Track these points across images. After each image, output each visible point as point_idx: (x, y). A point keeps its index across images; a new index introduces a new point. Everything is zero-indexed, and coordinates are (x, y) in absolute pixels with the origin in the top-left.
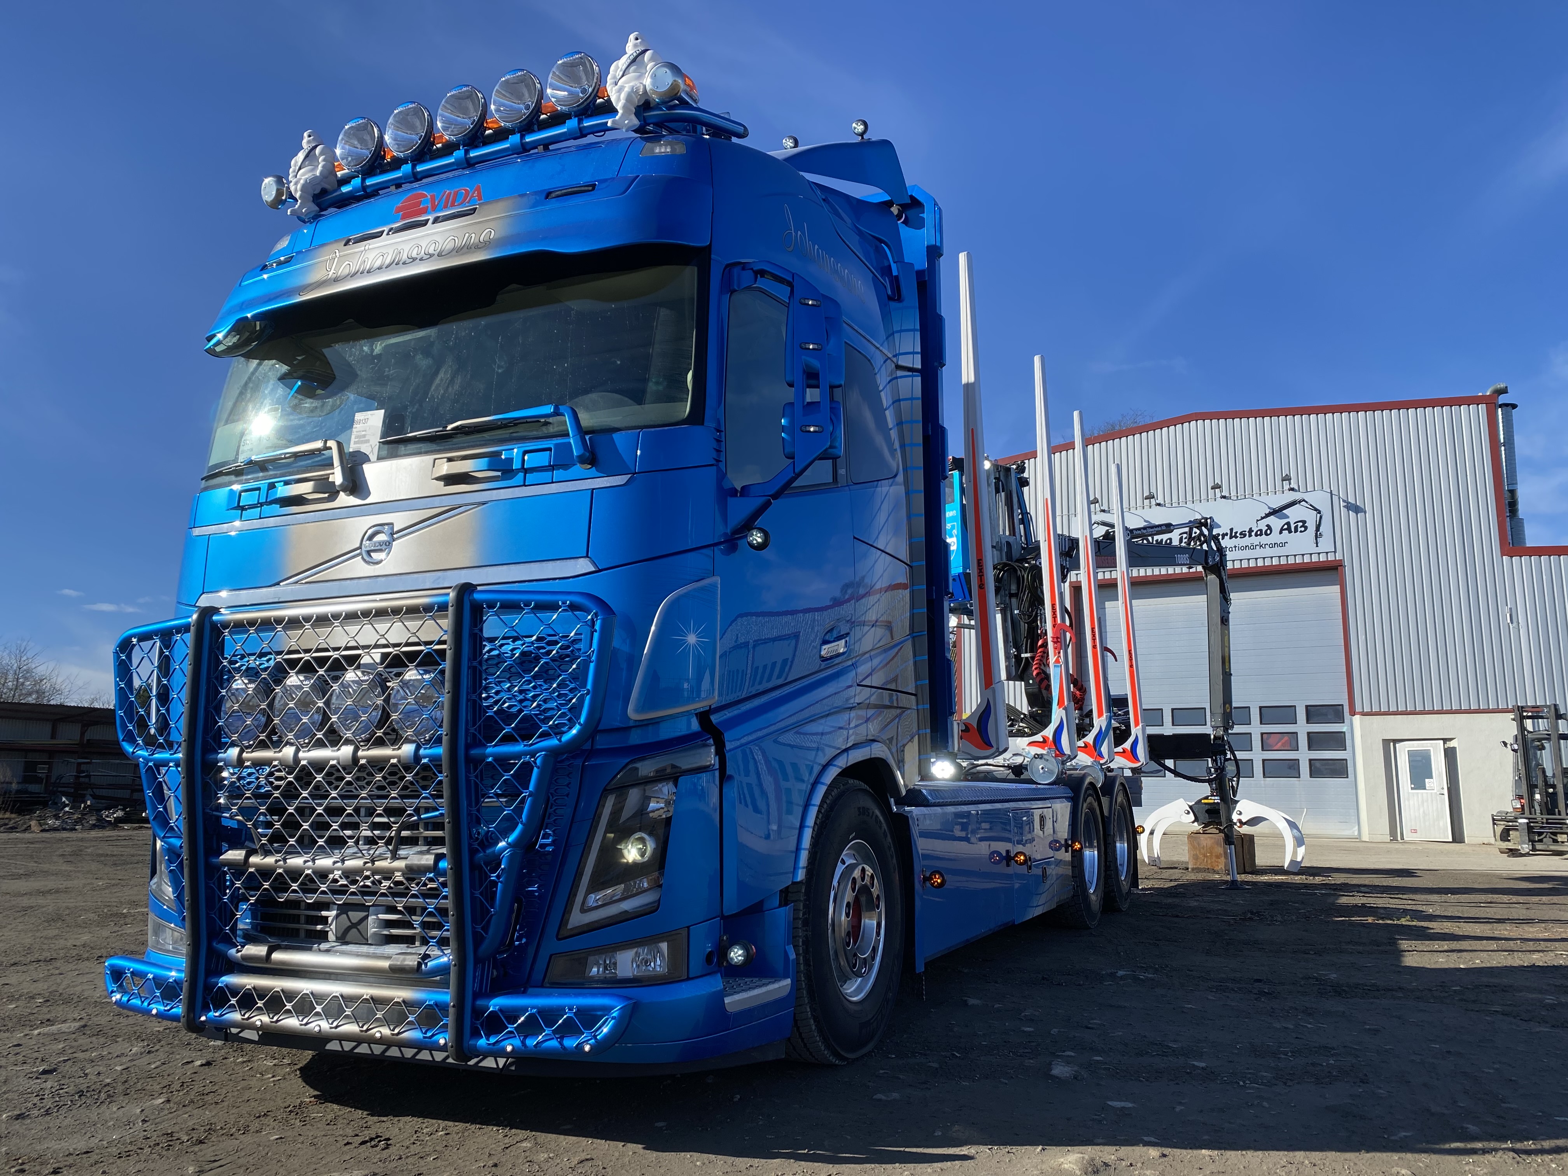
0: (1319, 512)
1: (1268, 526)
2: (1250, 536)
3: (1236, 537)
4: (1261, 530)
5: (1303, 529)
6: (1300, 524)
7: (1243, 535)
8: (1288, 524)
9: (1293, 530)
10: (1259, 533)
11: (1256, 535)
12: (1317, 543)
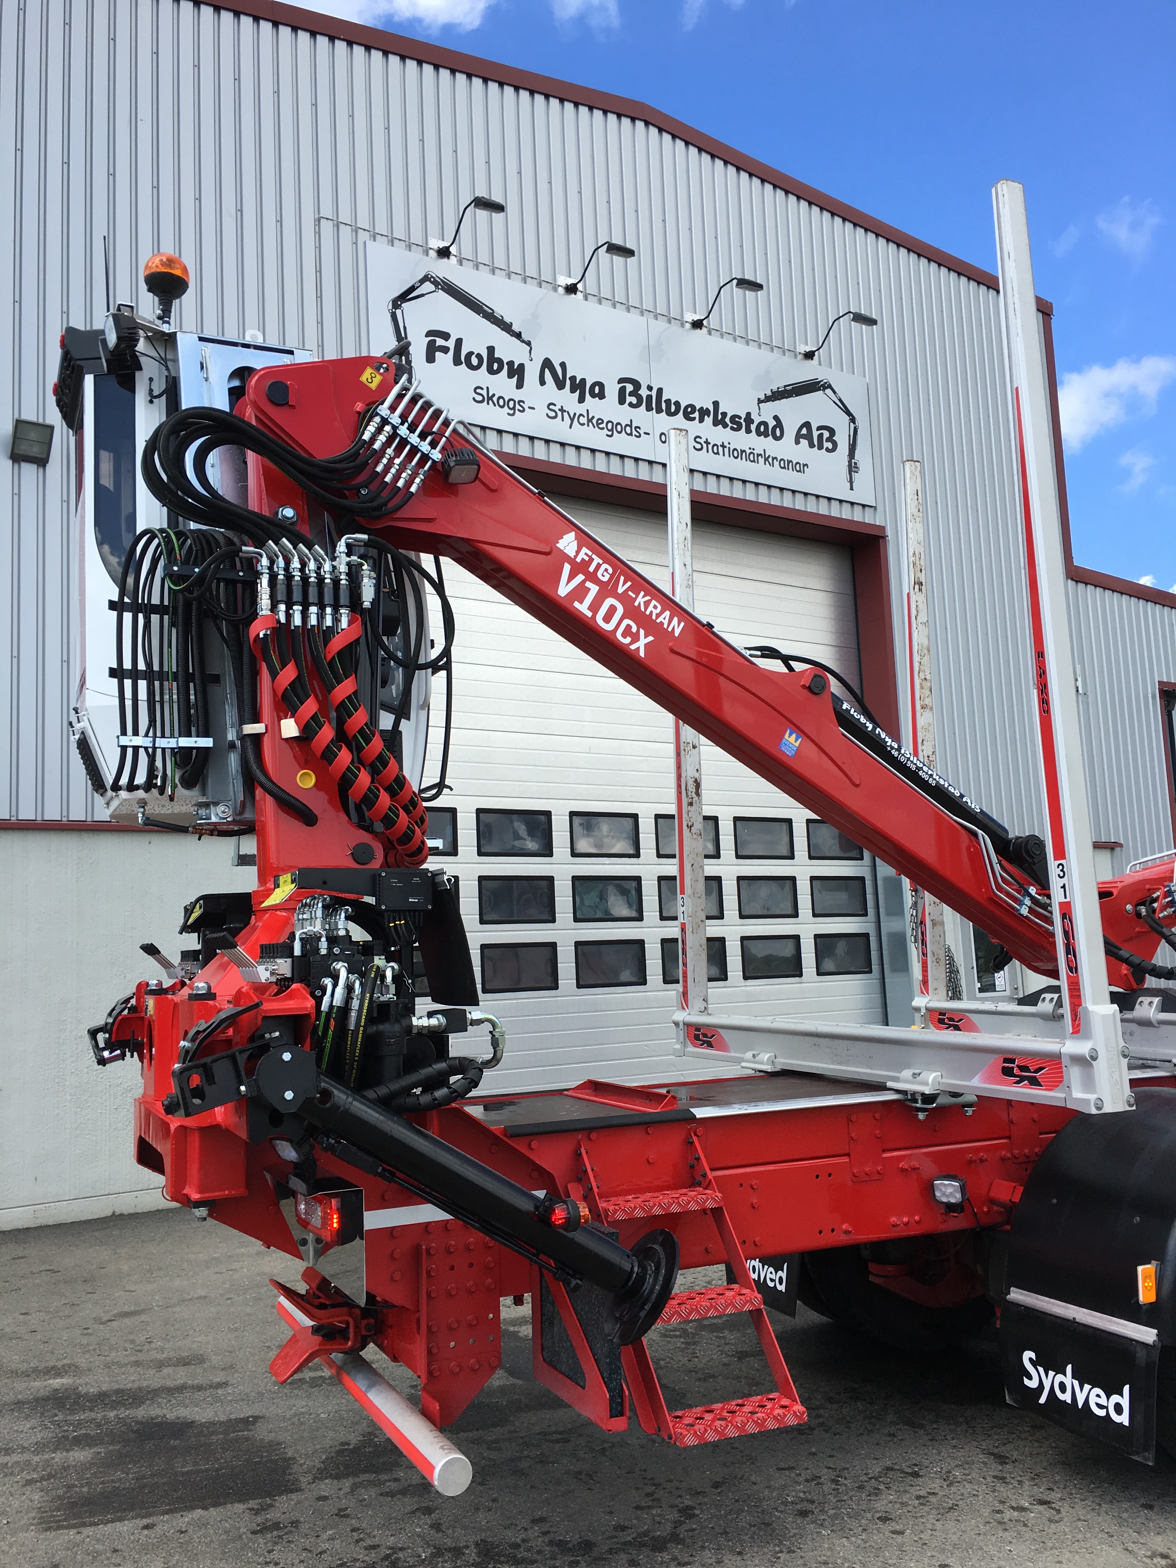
0: (853, 420)
1: (776, 418)
2: (748, 431)
3: (725, 426)
4: (765, 424)
5: (829, 445)
6: (826, 434)
7: (737, 423)
8: (807, 425)
9: (816, 442)
10: (763, 431)
11: (759, 433)
12: (851, 482)
